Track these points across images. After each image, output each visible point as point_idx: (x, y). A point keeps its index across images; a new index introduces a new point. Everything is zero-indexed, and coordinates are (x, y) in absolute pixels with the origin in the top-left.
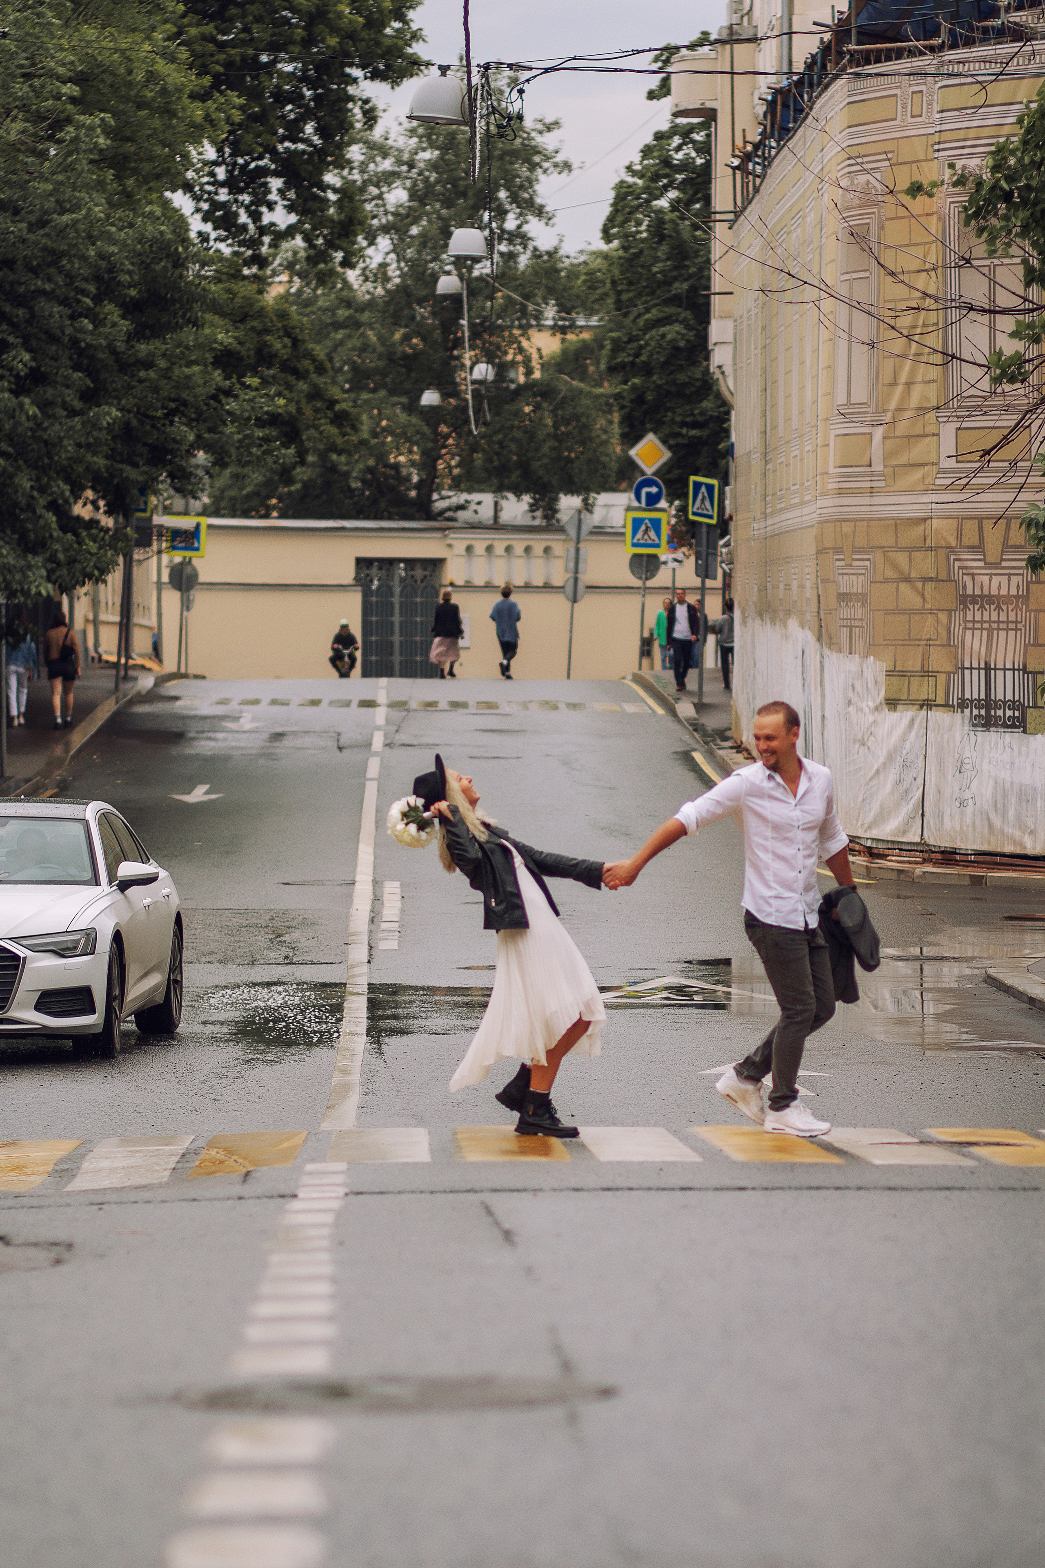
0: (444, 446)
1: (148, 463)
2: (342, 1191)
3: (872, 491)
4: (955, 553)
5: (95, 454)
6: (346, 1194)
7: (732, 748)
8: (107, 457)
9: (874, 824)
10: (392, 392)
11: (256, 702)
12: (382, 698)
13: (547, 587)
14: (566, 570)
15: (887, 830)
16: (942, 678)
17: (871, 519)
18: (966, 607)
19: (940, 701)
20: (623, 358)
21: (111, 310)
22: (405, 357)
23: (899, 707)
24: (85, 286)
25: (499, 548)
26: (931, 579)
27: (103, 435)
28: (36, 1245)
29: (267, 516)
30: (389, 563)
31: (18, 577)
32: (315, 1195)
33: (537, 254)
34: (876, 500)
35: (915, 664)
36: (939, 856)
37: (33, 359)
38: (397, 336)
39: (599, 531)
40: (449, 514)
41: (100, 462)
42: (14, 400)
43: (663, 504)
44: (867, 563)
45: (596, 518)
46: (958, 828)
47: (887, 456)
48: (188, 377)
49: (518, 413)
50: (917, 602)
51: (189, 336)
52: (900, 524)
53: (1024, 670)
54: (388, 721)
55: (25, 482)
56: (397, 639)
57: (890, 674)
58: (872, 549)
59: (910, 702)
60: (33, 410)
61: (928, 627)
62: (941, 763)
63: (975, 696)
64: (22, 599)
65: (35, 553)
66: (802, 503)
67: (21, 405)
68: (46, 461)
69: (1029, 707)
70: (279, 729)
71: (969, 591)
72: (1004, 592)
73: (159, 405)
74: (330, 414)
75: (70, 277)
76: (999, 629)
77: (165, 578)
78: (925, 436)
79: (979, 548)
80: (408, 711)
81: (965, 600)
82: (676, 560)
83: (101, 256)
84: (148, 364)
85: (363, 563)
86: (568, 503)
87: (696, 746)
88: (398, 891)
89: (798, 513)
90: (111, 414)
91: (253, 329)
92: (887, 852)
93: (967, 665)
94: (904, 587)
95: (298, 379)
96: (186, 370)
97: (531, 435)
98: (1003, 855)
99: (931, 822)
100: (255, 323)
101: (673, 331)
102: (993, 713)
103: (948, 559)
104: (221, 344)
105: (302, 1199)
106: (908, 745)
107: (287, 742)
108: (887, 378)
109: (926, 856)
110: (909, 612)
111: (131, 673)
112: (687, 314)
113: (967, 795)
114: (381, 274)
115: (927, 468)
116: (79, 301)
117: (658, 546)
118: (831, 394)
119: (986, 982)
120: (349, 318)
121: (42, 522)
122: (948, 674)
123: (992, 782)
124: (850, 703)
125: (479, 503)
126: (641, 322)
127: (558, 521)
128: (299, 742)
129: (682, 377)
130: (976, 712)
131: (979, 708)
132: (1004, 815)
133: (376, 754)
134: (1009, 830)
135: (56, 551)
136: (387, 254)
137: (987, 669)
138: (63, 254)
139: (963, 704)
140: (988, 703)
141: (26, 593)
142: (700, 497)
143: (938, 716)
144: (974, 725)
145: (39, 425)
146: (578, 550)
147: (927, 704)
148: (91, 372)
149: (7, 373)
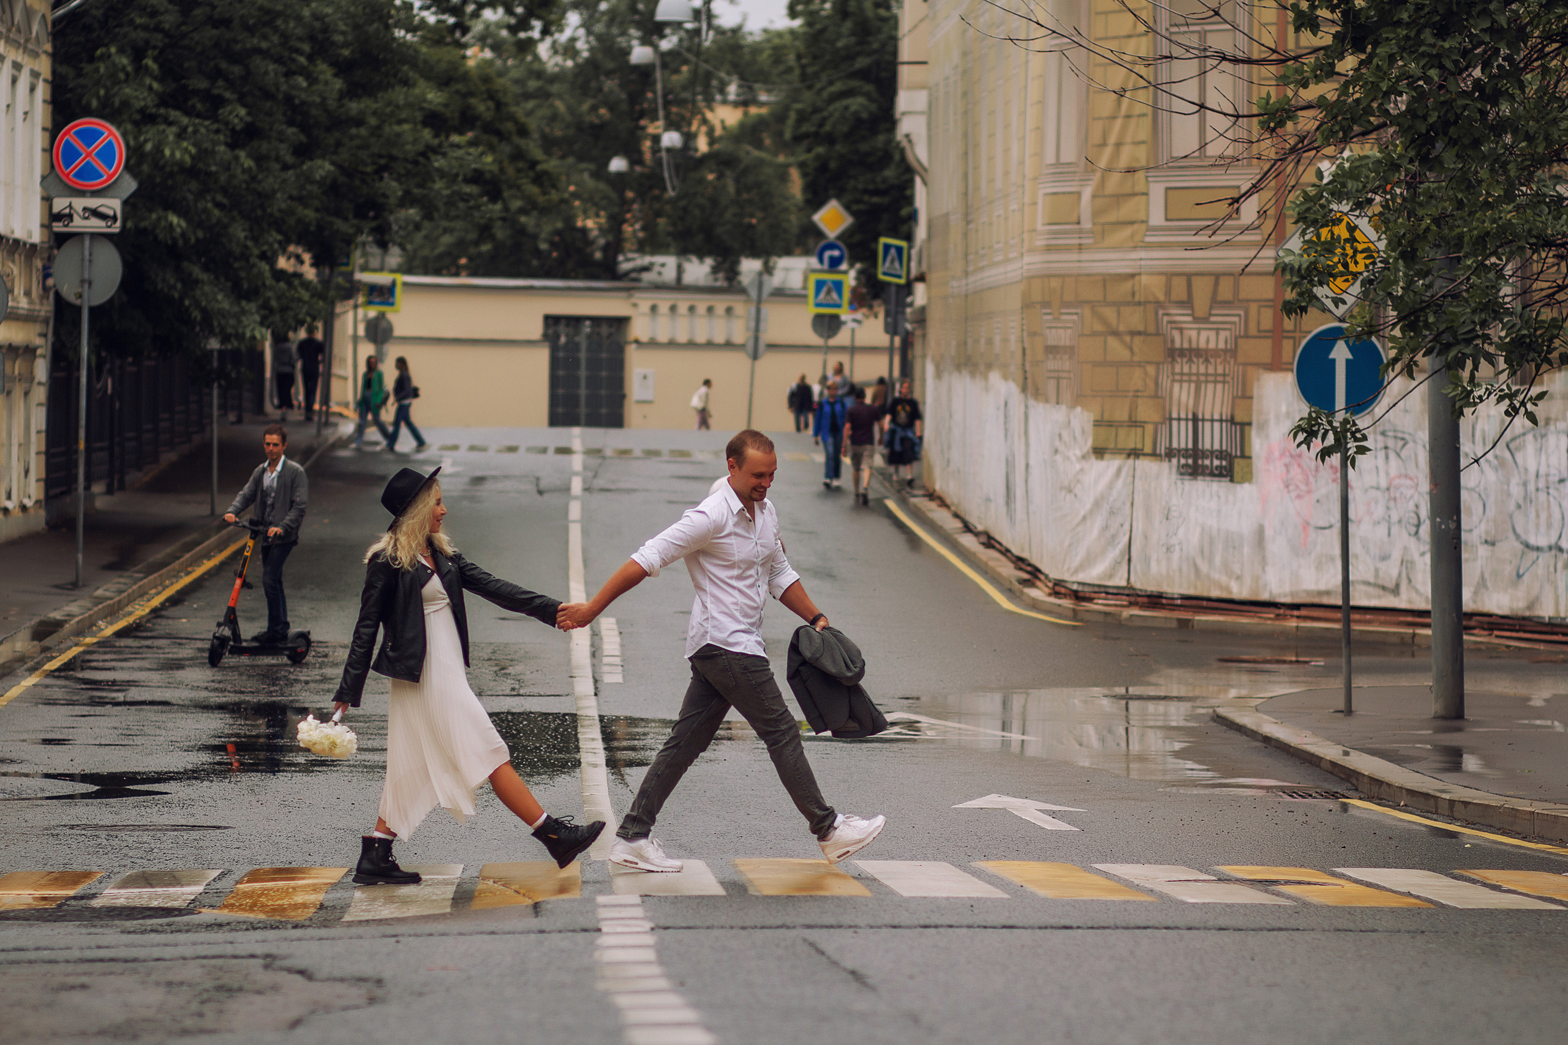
0: (629, 211)
1: (356, 216)
2: (648, 925)
3: (1080, 248)
4: (1163, 308)
5: (306, 206)
6: (652, 929)
7: (924, 496)
8: (317, 210)
9: (1081, 567)
10: (581, 158)
11: (455, 448)
12: (577, 445)
13: (729, 345)
14: (748, 329)
15: (1093, 574)
16: (1149, 428)
17: (1079, 275)
18: (1174, 360)
19: (1148, 449)
20: (807, 128)
21: (324, 71)
22: (593, 126)
23: (1107, 456)
24: (299, 45)
25: (683, 308)
26: (1139, 333)
27: (314, 189)
28: (342, 980)
29: (457, 274)
30: (575, 321)
31: (232, 322)
32: (619, 929)
33: (720, 31)
34: (1085, 256)
35: (1122, 415)
36: (1145, 600)
37: (249, 114)
38: (585, 107)
39: (781, 294)
40: (634, 275)
41: (310, 214)
42: (229, 152)
43: (844, 266)
44: (1075, 317)
45: (776, 280)
46: (1164, 572)
47: (1096, 214)
48: (398, 135)
49: (702, 181)
50: (1124, 354)
51: (399, 95)
52: (1108, 280)
53: (1232, 421)
54: (585, 468)
55: (239, 232)
56: (583, 392)
57: (1098, 424)
58: (1081, 303)
59: (1117, 451)
60: (248, 163)
61: (1136, 379)
62: (1148, 511)
63: (1183, 446)
64: (236, 344)
65: (249, 300)
66: (1007, 261)
67: (237, 158)
68: (259, 212)
69: (1236, 456)
70: (479, 473)
71: (1177, 345)
72: (1212, 345)
73: (369, 161)
74: (531, 174)
75: (285, 37)
76: (1207, 382)
77: (361, 331)
78: (1135, 195)
79: (1187, 303)
80: (604, 458)
81: (1173, 354)
82: (855, 320)
83: (316, 17)
84: (359, 122)
85: (552, 321)
86: (749, 267)
87: (888, 494)
88: (615, 627)
89: (1001, 269)
90: (323, 168)
91: (457, 92)
92: (1093, 595)
93: (1175, 415)
94: (1112, 342)
95: (501, 141)
96: (397, 128)
97: (714, 201)
98: (1209, 599)
99: (1138, 567)
100: (460, 86)
101: (856, 103)
102: (1200, 462)
103: (1157, 314)
104: (431, 102)
105: (608, 934)
106: (1115, 493)
107: (488, 486)
108: (1096, 138)
109: (1132, 599)
110: (1118, 364)
111: (333, 419)
112: (869, 88)
113: (1174, 541)
114: (569, 49)
115: (1136, 226)
116: (294, 60)
117: (839, 306)
118: (1039, 154)
119: (1215, 721)
120: (540, 89)
121: (255, 271)
122: (1156, 424)
123: (1198, 529)
124: (1056, 451)
125: (663, 265)
126: (825, 94)
127: (739, 283)
128: (500, 486)
129: (864, 147)
130: (1183, 461)
131: (1186, 457)
132: (1211, 561)
133: (576, 498)
134: (1216, 576)
135: (269, 299)
136: (577, 28)
137: (1195, 420)
138: (279, 14)
139: (1170, 454)
140: (1196, 453)
141: (240, 337)
142: (889, 258)
143: (1145, 465)
144: (1182, 474)
145: (253, 178)
146: (758, 311)
147: (1135, 453)
148: (304, 128)
149: (222, 127)
